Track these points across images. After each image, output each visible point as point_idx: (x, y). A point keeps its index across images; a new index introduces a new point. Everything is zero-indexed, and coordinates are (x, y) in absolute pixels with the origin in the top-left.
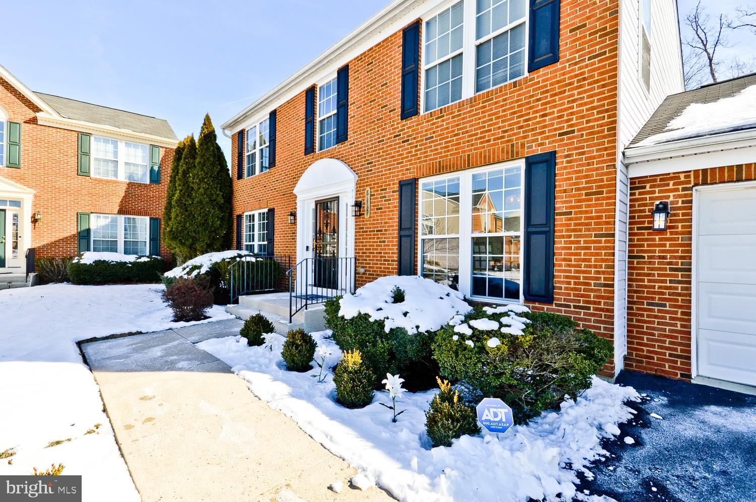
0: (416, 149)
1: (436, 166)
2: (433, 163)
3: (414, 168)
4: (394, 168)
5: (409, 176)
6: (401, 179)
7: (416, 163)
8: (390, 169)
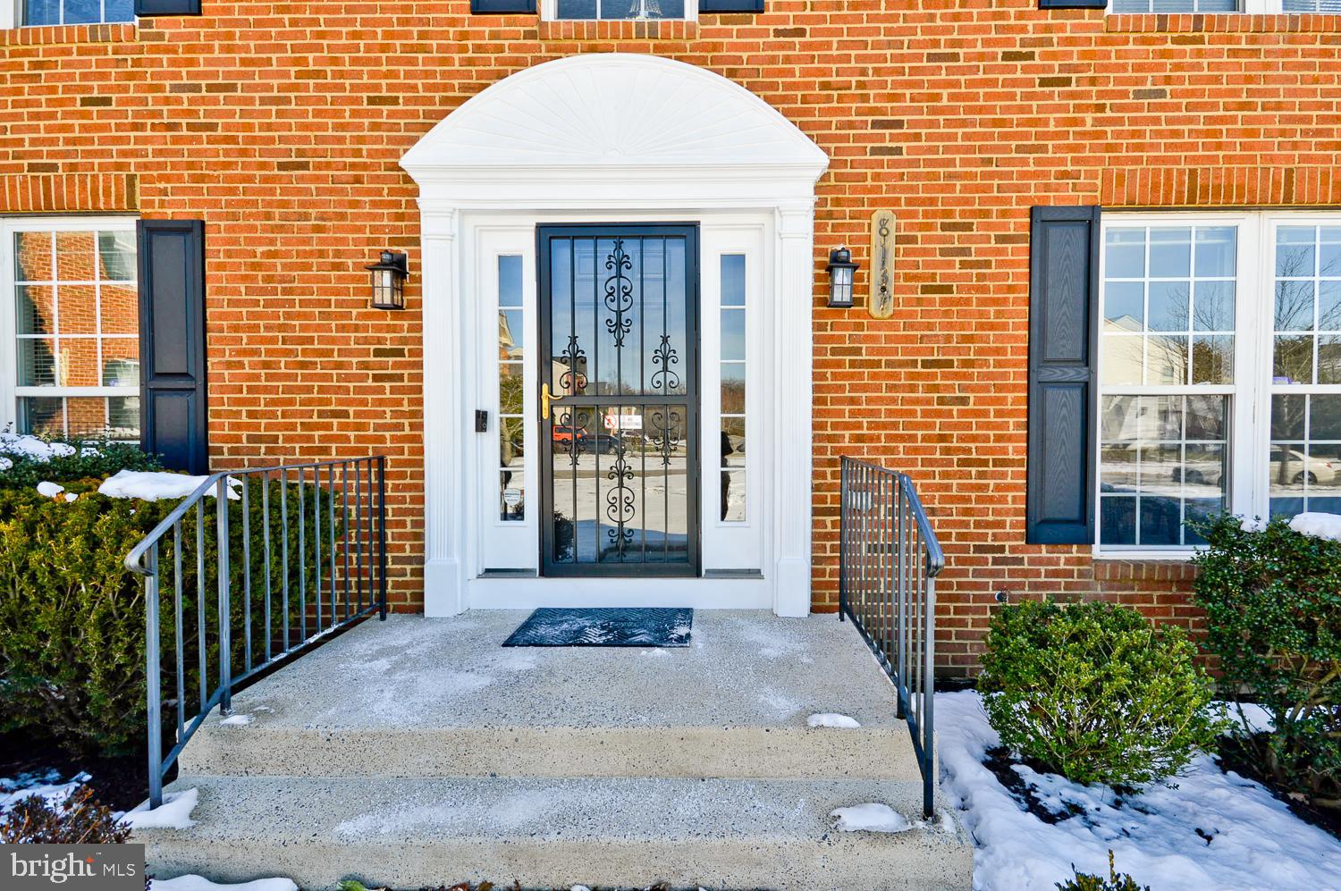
0: (1099, 115)
1: (1181, 183)
2: (1168, 172)
3: (1093, 175)
4: (1009, 162)
5: (1073, 196)
6: (1036, 202)
7: (1100, 161)
8: (989, 162)
